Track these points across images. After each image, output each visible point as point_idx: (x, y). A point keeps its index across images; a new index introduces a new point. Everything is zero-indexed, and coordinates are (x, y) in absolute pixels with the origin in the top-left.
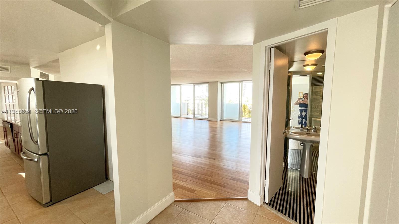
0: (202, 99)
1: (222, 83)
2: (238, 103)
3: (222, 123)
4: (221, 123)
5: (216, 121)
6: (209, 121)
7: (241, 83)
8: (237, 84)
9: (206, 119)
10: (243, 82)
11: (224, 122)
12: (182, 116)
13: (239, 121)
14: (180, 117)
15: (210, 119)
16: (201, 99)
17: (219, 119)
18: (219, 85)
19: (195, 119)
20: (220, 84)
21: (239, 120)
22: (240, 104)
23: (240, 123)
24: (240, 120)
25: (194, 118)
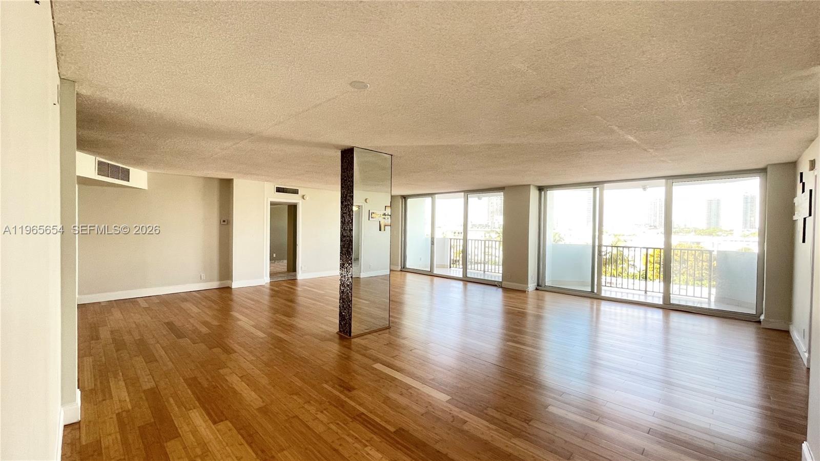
0: (490, 230)
1: (541, 189)
2: (590, 242)
3: (540, 300)
4: (538, 300)
5: (524, 292)
6: (506, 290)
7: (598, 189)
8: (587, 193)
9: (496, 283)
10: (606, 185)
11: (548, 297)
12: (436, 272)
13: (594, 296)
14: (430, 274)
15: (507, 284)
16: (487, 229)
17: (531, 286)
18: (534, 194)
19: (466, 280)
20: (537, 192)
21: (592, 291)
22: (597, 248)
23: (595, 301)
24: (596, 291)
25: (464, 279)
